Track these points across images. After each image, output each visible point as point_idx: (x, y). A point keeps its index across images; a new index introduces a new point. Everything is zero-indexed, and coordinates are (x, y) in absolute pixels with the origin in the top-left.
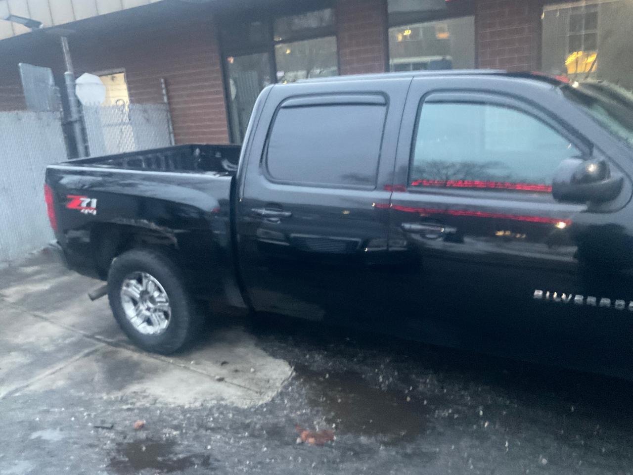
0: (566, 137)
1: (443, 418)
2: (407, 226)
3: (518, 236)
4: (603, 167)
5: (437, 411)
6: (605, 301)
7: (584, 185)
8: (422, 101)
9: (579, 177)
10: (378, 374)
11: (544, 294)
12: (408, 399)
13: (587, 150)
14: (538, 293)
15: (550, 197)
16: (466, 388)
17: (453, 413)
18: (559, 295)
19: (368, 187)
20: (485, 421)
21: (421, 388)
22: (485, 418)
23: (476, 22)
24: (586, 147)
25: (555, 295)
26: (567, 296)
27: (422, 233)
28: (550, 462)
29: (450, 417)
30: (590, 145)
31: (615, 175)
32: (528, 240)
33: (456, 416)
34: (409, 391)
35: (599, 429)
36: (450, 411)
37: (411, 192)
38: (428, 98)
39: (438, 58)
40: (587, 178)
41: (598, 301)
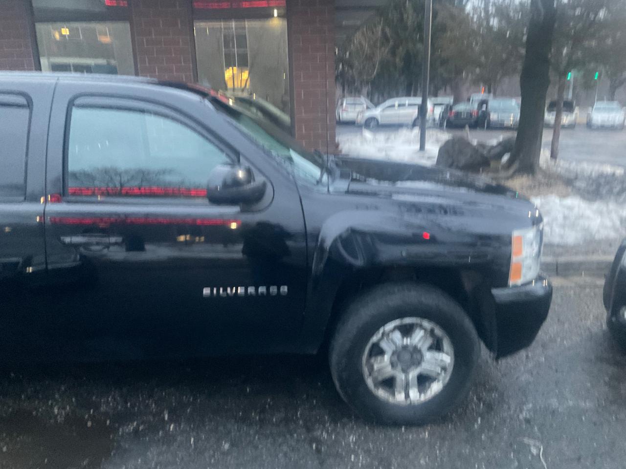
0: (217, 146)
1: (129, 434)
2: (67, 240)
3: (197, 239)
4: (249, 172)
5: (121, 430)
6: (262, 289)
7: (234, 189)
8: (71, 104)
9: (229, 181)
10: (52, 407)
11: (212, 291)
12: (89, 424)
13: (235, 158)
14: (206, 291)
15: (206, 201)
16: (150, 396)
17: (138, 425)
18: (225, 290)
19: (16, 198)
20: (171, 424)
21: (103, 408)
22: (171, 420)
23: (132, 29)
24: (235, 155)
25: (221, 290)
26: (232, 290)
27: (86, 245)
28: (232, 445)
29: (136, 431)
30: (237, 153)
31: (259, 179)
32: (206, 242)
33: (141, 428)
34: (90, 415)
35: (270, 402)
36: (135, 423)
37: (68, 202)
38: (78, 102)
39: (102, 61)
40: (236, 183)
41: (257, 290)
